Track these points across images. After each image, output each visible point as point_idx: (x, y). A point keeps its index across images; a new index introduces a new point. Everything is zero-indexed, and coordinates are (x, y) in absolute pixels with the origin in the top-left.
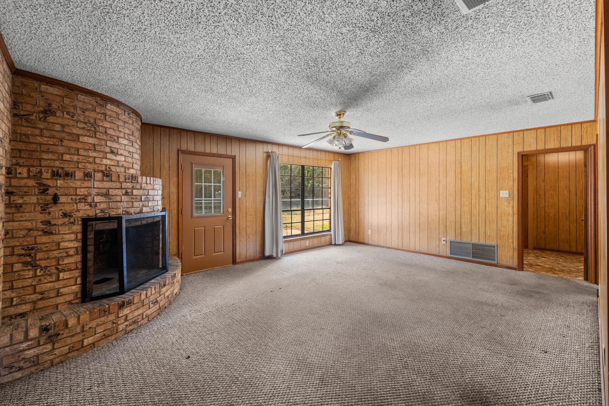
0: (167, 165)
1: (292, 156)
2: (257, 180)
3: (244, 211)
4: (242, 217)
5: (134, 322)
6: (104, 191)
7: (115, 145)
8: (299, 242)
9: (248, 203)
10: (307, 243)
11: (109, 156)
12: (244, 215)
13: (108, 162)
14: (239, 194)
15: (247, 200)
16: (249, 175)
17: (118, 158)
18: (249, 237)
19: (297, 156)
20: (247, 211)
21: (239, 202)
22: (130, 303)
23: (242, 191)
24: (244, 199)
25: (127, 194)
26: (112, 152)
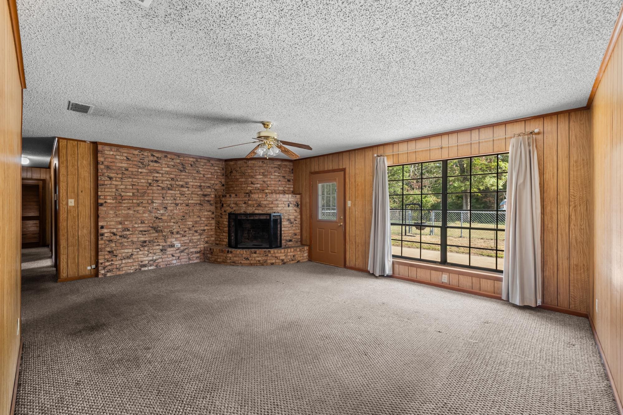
0: (305, 184)
1: (413, 152)
2: (366, 188)
3: (353, 219)
4: (352, 225)
5: (234, 262)
6: (235, 202)
7: (253, 180)
8: (428, 272)
9: (357, 212)
10: (445, 278)
11: (251, 185)
12: (354, 224)
13: (250, 188)
14: (349, 203)
15: (356, 210)
16: (358, 185)
17: (255, 186)
18: (358, 246)
19: (422, 151)
20: (357, 220)
21: (349, 210)
22: (231, 252)
23: (352, 201)
24: (354, 208)
25: (245, 203)
26: (252, 183)
